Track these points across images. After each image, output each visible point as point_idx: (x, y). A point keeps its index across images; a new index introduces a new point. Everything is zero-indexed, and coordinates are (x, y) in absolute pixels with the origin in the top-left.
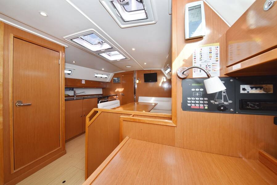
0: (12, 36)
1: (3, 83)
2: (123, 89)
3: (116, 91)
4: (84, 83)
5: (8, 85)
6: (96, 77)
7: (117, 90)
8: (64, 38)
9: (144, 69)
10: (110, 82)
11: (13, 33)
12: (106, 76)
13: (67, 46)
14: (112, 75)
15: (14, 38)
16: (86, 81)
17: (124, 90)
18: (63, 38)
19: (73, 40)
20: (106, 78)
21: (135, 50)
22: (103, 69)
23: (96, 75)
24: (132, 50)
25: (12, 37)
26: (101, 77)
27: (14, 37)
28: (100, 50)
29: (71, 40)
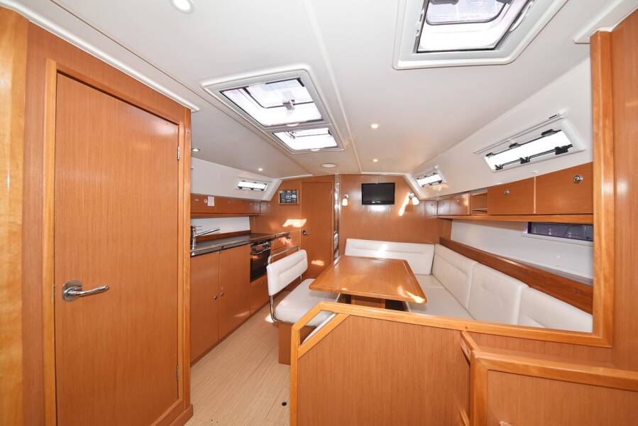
0: (52, 67)
1: (23, 224)
2: (304, 221)
3: (286, 225)
4: (213, 205)
5: (41, 233)
6: (241, 188)
7: (288, 223)
8: (204, 84)
9: (362, 173)
10: (270, 200)
11: (54, 60)
12: (262, 186)
13: (198, 109)
14: (276, 182)
15: (59, 74)
16: (218, 199)
17: (306, 223)
18: (201, 86)
19: (225, 93)
20: (262, 190)
21: (378, 128)
22: (260, 170)
23: (241, 184)
24: (370, 127)
25: (54, 73)
26: (252, 189)
27: (58, 71)
28: (285, 125)
29: (221, 92)
